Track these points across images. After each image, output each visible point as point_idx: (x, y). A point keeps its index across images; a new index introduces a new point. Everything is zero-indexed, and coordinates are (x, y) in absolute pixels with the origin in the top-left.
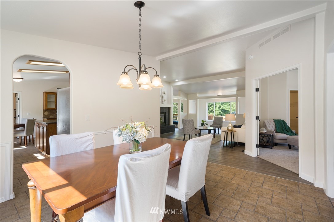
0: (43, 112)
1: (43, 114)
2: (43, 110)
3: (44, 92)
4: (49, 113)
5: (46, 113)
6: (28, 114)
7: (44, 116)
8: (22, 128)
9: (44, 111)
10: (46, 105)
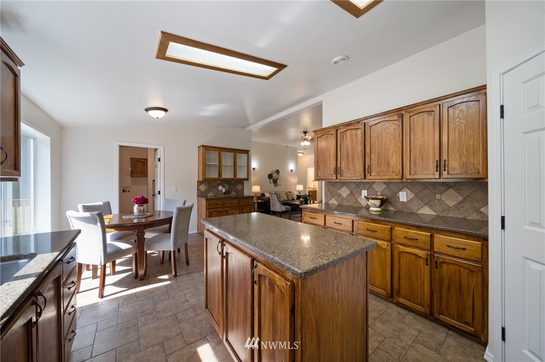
0: (198, 185)
1: (198, 189)
2: (198, 181)
3: (199, 147)
4: (207, 188)
5: (203, 188)
6: (173, 189)
7: (200, 194)
8: (167, 226)
9: (200, 183)
10: (204, 173)
